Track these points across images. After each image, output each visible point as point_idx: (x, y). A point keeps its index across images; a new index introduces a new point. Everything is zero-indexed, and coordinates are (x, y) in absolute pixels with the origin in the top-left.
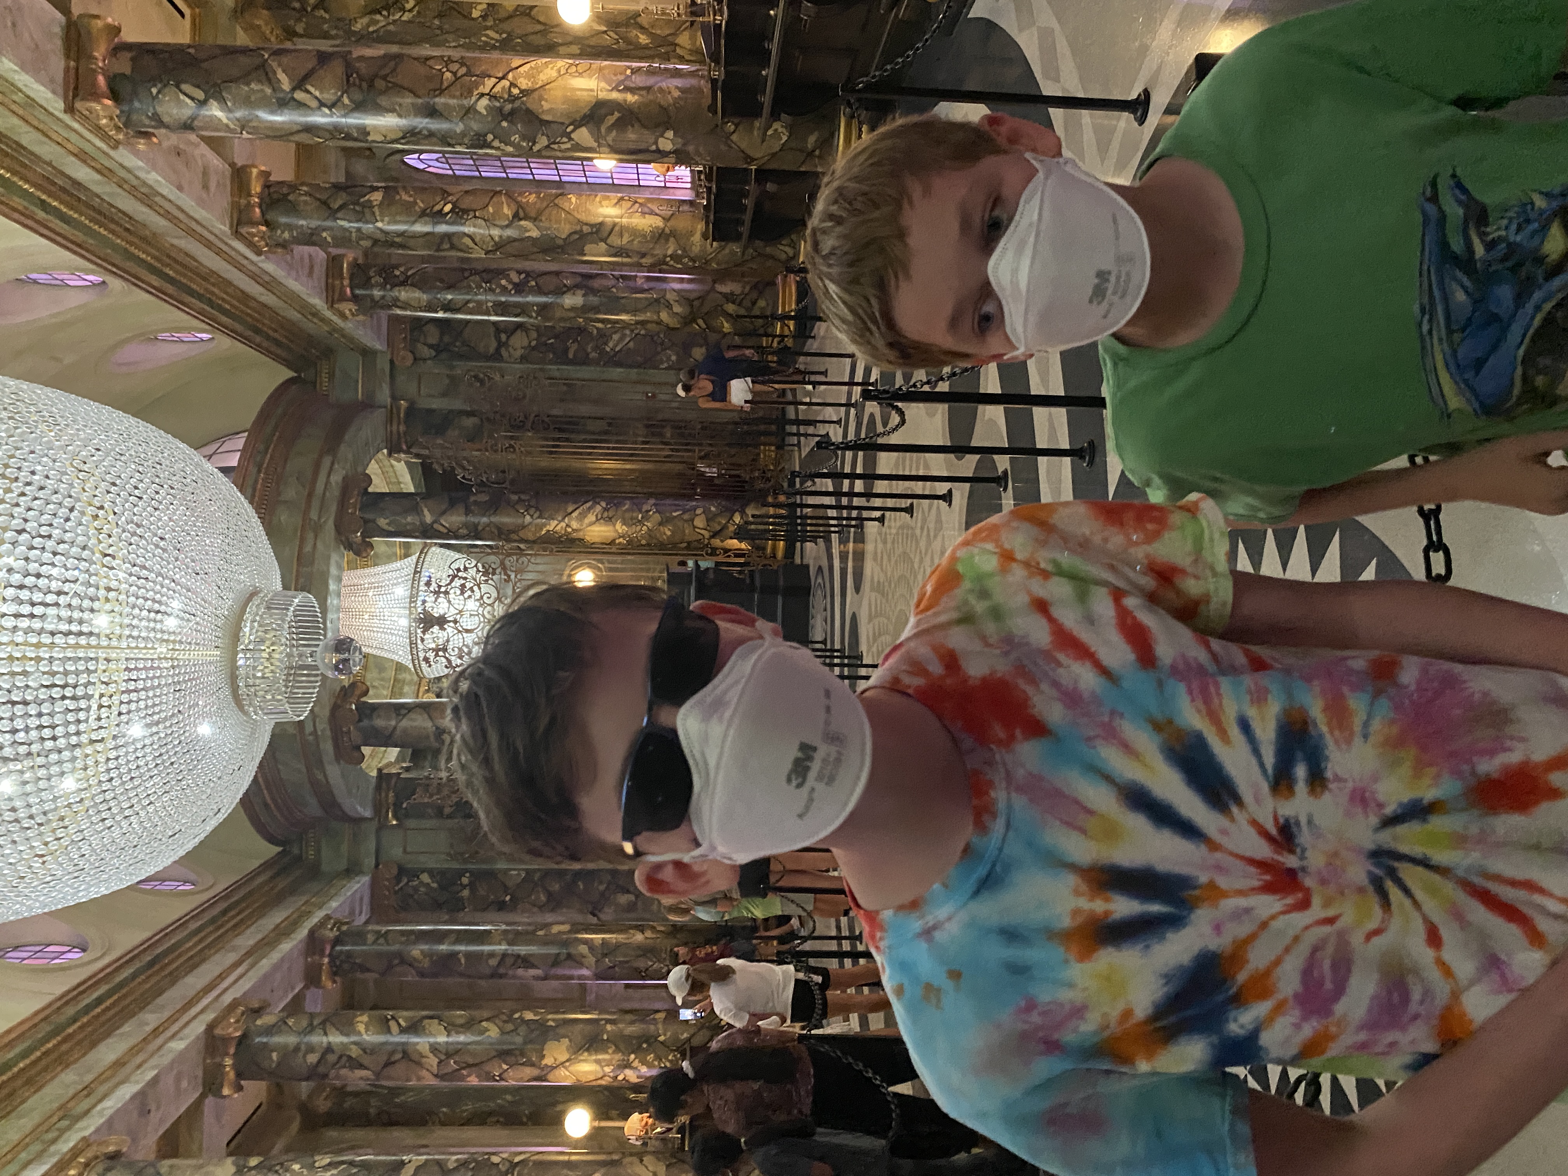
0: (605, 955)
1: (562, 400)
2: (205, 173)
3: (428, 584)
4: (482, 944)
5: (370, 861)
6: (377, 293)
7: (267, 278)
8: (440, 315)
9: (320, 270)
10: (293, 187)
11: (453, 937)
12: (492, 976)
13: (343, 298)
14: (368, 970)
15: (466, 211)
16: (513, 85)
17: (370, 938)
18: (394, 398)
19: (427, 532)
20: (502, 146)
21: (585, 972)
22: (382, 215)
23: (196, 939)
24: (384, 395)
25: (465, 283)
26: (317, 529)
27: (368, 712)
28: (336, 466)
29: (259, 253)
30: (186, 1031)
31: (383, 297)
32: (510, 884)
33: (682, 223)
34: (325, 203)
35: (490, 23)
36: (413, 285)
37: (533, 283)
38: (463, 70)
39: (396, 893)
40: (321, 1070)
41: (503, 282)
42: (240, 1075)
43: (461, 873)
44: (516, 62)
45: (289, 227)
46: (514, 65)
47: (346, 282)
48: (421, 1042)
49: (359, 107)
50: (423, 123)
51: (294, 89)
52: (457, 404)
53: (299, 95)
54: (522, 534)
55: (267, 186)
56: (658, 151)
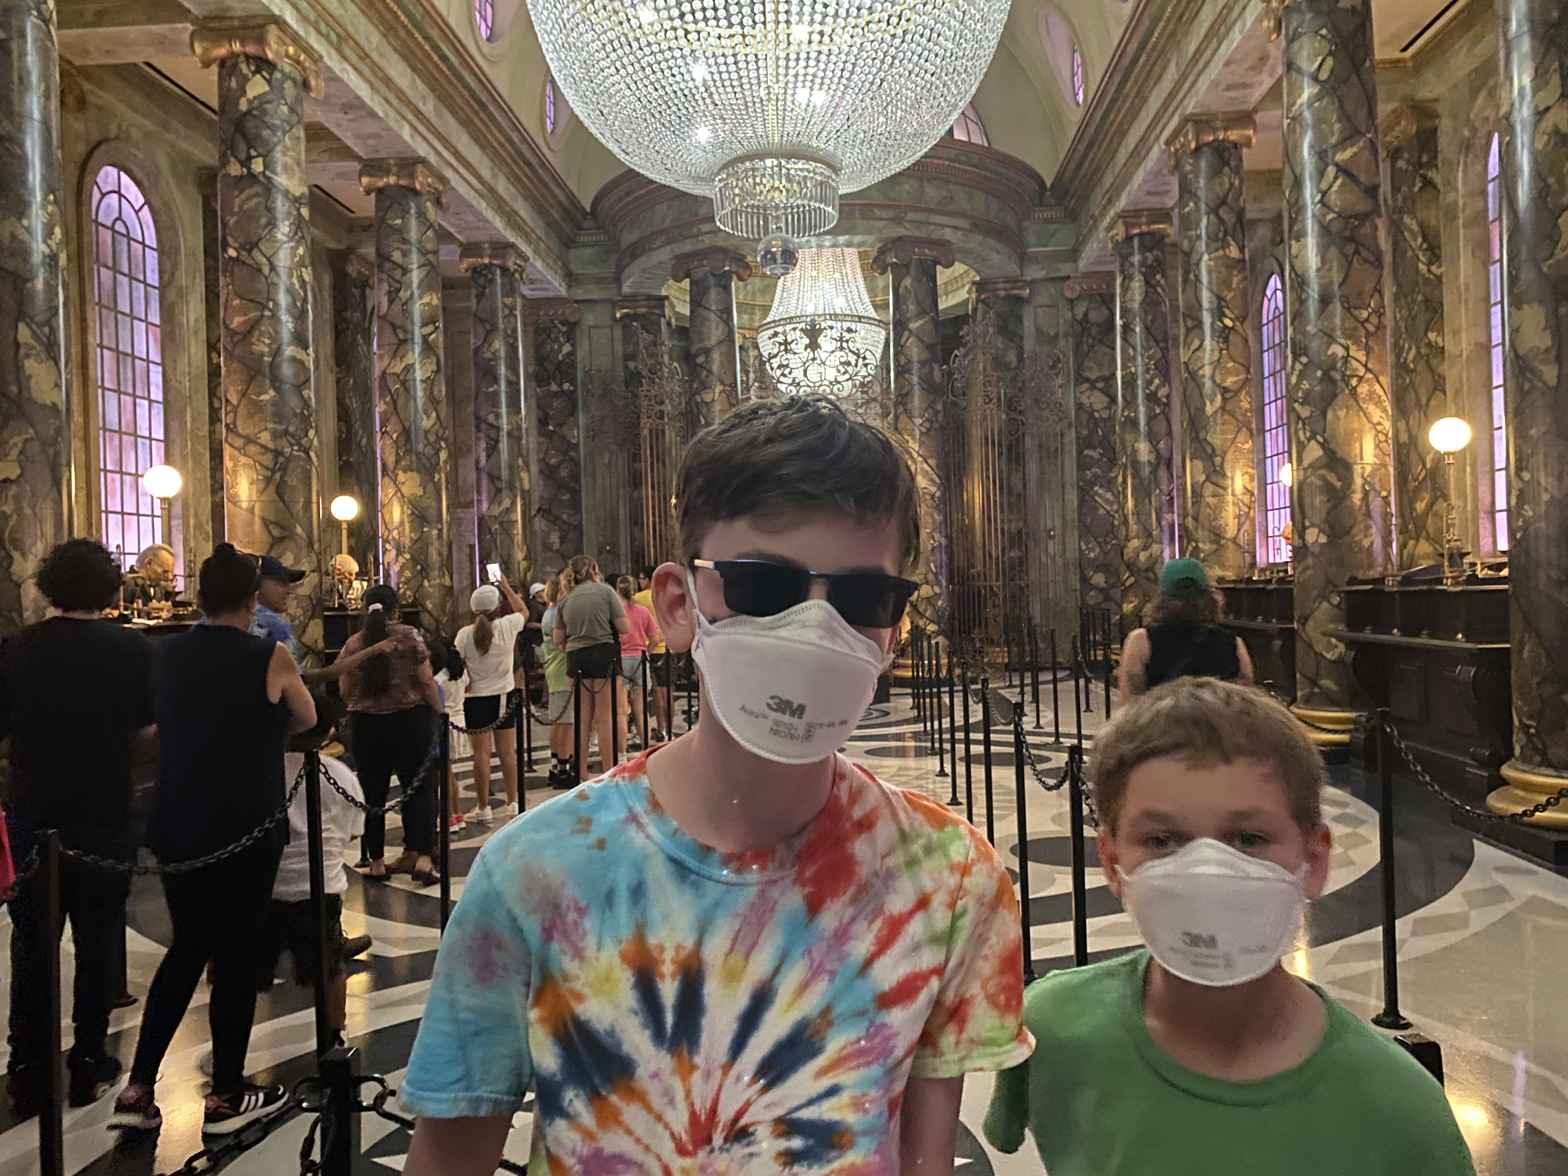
0: (501, 524)
1: (1040, 446)
2: (1245, 86)
3: (849, 330)
4: (508, 406)
5: (579, 294)
6: (1136, 259)
7: (1143, 153)
8: (1119, 322)
9: (1154, 202)
10: (1237, 170)
11: (512, 378)
12: (477, 418)
13: (1127, 226)
14: (478, 302)
15: (1226, 340)
16: (1361, 379)
17: (509, 301)
18: (1032, 283)
19: (900, 325)
20: (1296, 373)
21: (485, 506)
22: (1216, 259)
23: (502, 140)
24: (1034, 272)
25: (1152, 343)
26: (897, 221)
27: (723, 282)
28: (960, 233)
29: (1168, 143)
30: (419, 139)
31: (1132, 265)
32: (565, 429)
33: (1231, 555)
34: (1224, 202)
35: (1424, 351)
36: (1147, 292)
37: (1158, 411)
38: (1371, 328)
39: (552, 321)
40: (387, 265)
41: (1157, 381)
42: (380, 191)
43: (573, 382)
44: (1385, 380)
45: (1196, 170)
46: (1381, 378)
47: (1144, 228)
48: (414, 355)
49: (1324, 229)
50: (1313, 293)
51: (1337, 165)
52: (1029, 345)
53: (1331, 170)
54: (903, 417)
55: (1235, 145)
56: (1304, 528)
